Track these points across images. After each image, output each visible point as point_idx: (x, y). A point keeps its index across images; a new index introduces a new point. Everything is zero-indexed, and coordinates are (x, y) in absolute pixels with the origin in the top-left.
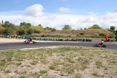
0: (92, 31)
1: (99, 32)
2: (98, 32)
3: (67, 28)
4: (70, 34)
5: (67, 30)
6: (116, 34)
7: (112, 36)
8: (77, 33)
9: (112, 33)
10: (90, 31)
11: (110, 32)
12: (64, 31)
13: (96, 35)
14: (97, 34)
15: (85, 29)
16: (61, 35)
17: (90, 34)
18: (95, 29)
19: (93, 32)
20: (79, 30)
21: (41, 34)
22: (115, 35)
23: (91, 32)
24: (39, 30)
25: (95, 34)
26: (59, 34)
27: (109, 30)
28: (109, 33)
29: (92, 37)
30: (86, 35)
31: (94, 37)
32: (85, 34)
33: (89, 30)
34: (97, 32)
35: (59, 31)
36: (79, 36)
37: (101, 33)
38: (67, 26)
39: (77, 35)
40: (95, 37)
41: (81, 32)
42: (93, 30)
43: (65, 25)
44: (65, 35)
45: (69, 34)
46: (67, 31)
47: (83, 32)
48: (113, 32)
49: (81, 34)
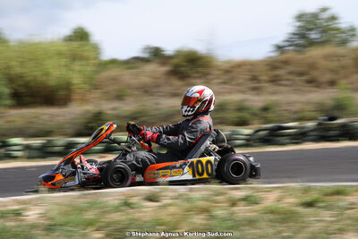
3: (314, 35)
4: (343, 82)
5: (315, 53)
12: (286, 62)
16: (256, 101)
21: (75, 111)
24: (55, 73)
26: (236, 97)
35: (240, 65)
38: (315, 16)
43: (300, 17)
44: (294, 97)
45: (332, 83)
46: (313, 66)
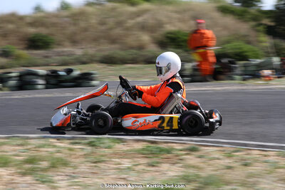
0: (111, 22)
1: (160, 25)
2: (151, 22)
6: (270, 31)
7: (246, 47)
8: (5, 36)
9: (244, 28)
10: (94, 21)
11: (229, 20)
13: (141, 47)
14: (146, 38)
15: (65, 7)
17: (96, 40)
18: (133, 4)
19: (119, 24)
20: (13, 18)
22: (267, 41)
23: (102, 23)
25: (131, 40)
27: (225, 10)
28: (225, 28)
29: (109, 61)
30: (68, 49)
31: (123, 61)
32: (59, 44)
33: (90, 9)
34: (144, 27)
36: (18, 57)
37: (170, 28)
39: (6, 54)
40: (134, 61)
41: (32, 30)
42: (113, 9)
47: (42, 31)
48: (255, 19)
49: (35, 43)
